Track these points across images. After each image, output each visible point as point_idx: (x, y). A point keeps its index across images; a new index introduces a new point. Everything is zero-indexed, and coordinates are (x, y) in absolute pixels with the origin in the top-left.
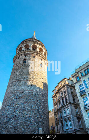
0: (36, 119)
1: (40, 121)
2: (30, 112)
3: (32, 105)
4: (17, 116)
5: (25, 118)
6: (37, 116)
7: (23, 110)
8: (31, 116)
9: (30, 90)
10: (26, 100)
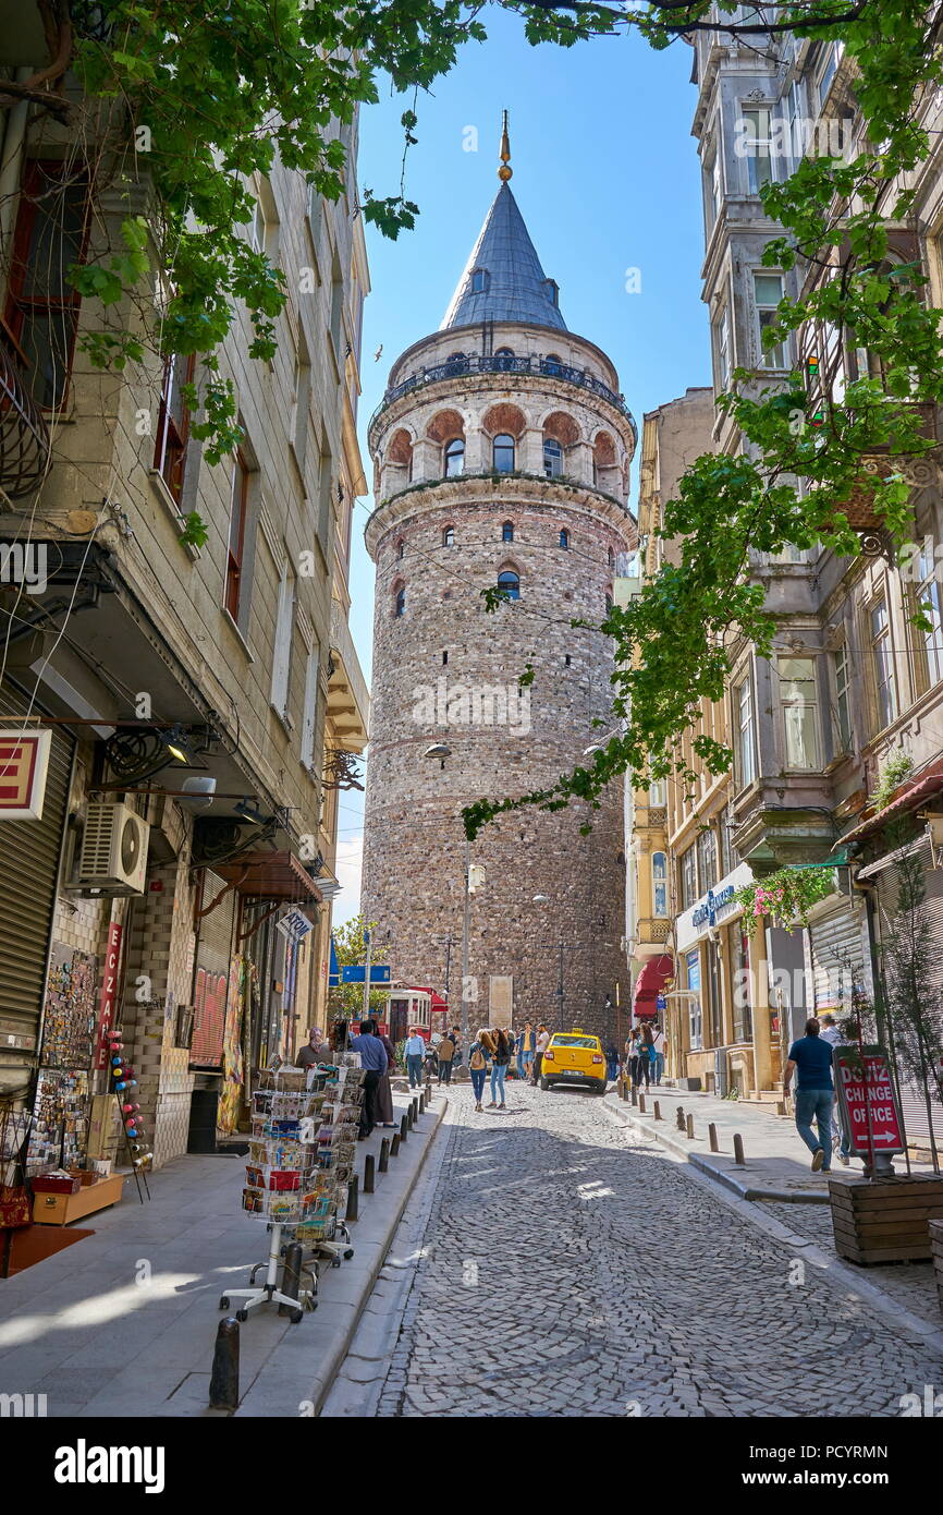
0: (473, 943)
1: (501, 948)
2: (441, 914)
3: (447, 877)
4: (394, 935)
5: (425, 942)
6: (482, 929)
7: (414, 908)
8: (447, 929)
9: (435, 799)
10: (421, 859)
